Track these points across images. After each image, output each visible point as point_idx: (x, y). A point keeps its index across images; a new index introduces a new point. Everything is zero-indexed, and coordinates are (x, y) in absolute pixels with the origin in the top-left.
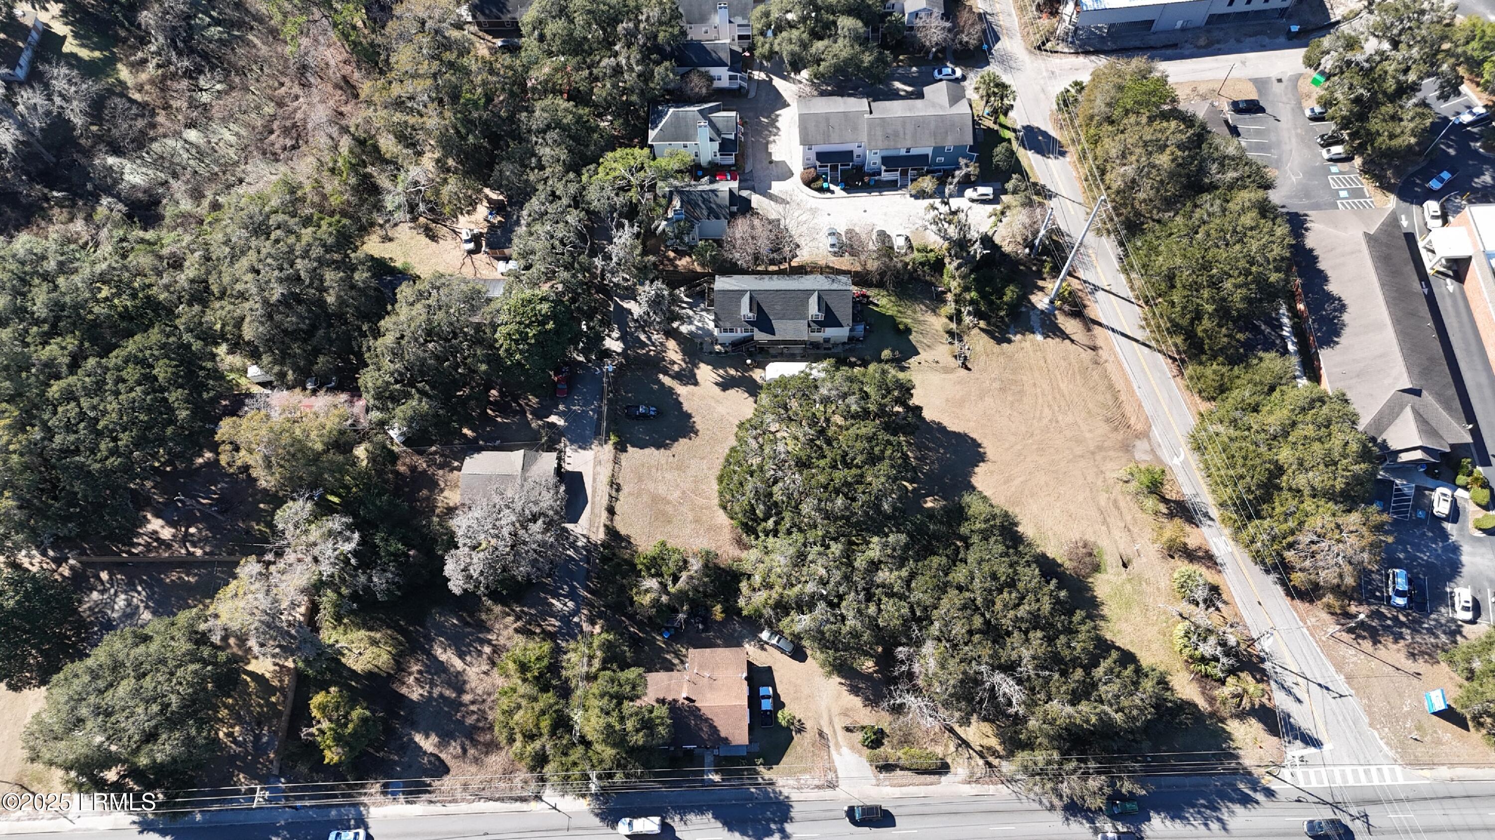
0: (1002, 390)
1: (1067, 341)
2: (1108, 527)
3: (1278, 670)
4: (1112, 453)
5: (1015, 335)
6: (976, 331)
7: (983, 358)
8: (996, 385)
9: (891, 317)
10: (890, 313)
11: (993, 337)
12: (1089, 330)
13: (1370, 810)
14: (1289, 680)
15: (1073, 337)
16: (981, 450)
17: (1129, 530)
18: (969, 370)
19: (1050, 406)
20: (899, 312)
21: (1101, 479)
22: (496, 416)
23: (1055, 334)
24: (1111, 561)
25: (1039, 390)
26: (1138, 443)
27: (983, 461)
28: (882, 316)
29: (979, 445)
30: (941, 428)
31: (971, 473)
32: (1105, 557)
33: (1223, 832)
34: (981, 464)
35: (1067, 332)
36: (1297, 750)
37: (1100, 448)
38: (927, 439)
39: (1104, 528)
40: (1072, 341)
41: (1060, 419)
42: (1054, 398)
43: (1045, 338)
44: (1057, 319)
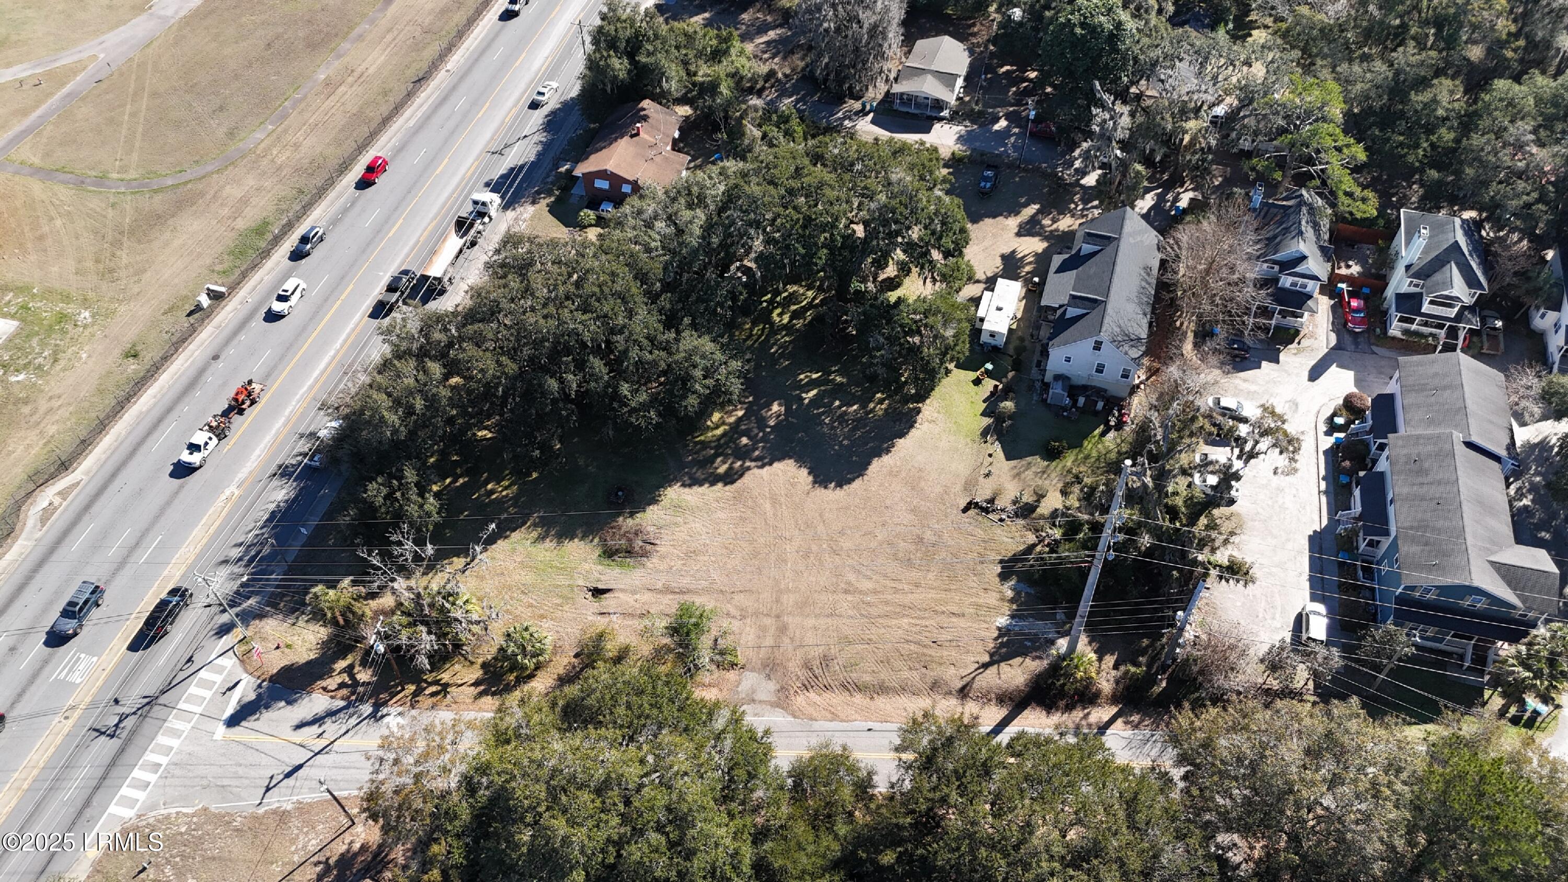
0: (920, 540)
1: (986, 658)
2: (660, 592)
3: (353, 721)
4: (769, 641)
5: (1013, 589)
6: (1031, 538)
7: (980, 533)
8: (928, 535)
9: (1081, 446)
10: (1088, 445)
11: (1016, 559)
12: (1001, 699)
13: (115, 743)
14: (331, 728)
15: (993, 670)
16: (833, 485)
17: (642, 616)
18: (965, 510)
19: (875, 592)
20: (1087, 457)
21: (733, 611)
22: (1018, 88)
23: (1002, 645)
24: (609, 575)
25: (906, 587)
26: (772, 686)
27: (815, 482)
28: (1086, 435)
29: (840, 485)
30: (879, 452)
31: (801, 460)
32: (618, 570)
33: (222, 559)
34: (811, 478)
35: (1002, 664)
36: (246, 690)
37: (783, 629)
38: (869, 432)
39: (659, 585)
40: (985, 666)
41: (850, 598)
42: (887, 603)
43: (999, 629)
44: (1034, 659)
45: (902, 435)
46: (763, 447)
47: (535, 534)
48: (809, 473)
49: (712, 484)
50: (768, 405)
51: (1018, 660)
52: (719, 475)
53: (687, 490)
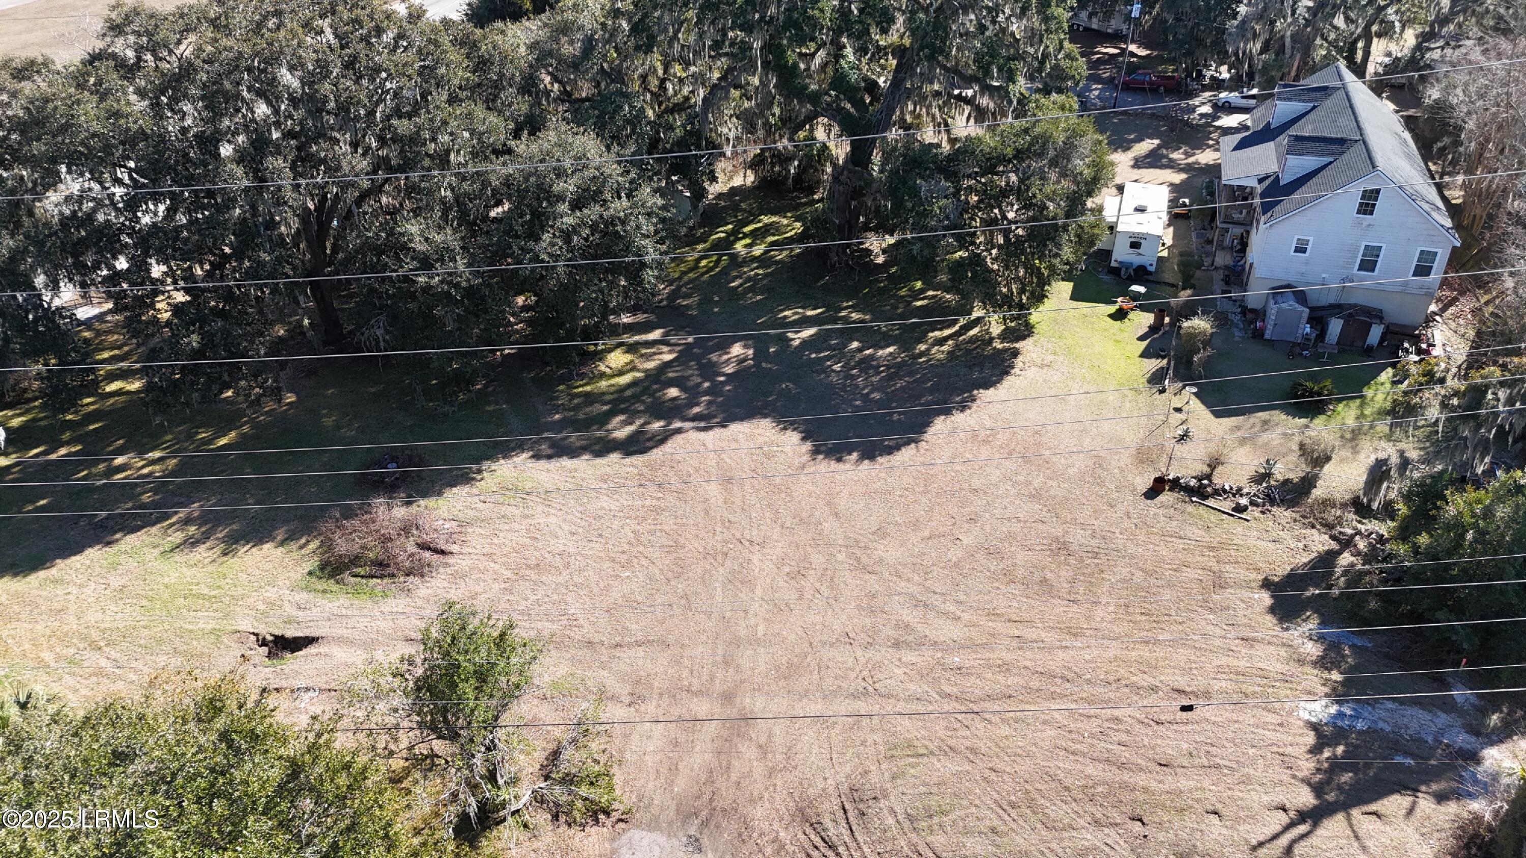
0: (1061, 547)
1: (1306, 798)
6: (1321, 542)
8: (1078, 537)
9: (1360, 395)
10: (1374, 394)
11: (1298, 579)
15: (1334, 825)
16: (855, 455)
18: (1153, 492)
19: (971, 646)
21: (613, 685)
23: (1335, 766)
24: (320, 609)
25: (1049, 637)
27: (816, 452)
28: (1363, 379)
29: (869, 456)
32: (343, 600)
34: (808, 446)
35: (1355, 812)
37: (739, 726)
38: (923, 381)
40: (1310, 818)
41: (909, 657)
42: (1004, 668)
43: (1315, 727)
44: (1441, 798)
45: (987, 384)
46: (710, 403)
47: (177, 537)
48: (804, 439)
49: (599, 454)
50: (724, 345)
51: (1395, 803)
52: (614, 440)
53: (543, 463)
